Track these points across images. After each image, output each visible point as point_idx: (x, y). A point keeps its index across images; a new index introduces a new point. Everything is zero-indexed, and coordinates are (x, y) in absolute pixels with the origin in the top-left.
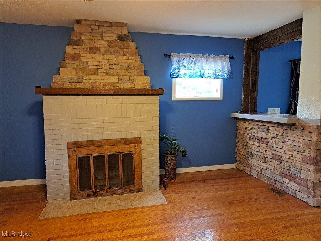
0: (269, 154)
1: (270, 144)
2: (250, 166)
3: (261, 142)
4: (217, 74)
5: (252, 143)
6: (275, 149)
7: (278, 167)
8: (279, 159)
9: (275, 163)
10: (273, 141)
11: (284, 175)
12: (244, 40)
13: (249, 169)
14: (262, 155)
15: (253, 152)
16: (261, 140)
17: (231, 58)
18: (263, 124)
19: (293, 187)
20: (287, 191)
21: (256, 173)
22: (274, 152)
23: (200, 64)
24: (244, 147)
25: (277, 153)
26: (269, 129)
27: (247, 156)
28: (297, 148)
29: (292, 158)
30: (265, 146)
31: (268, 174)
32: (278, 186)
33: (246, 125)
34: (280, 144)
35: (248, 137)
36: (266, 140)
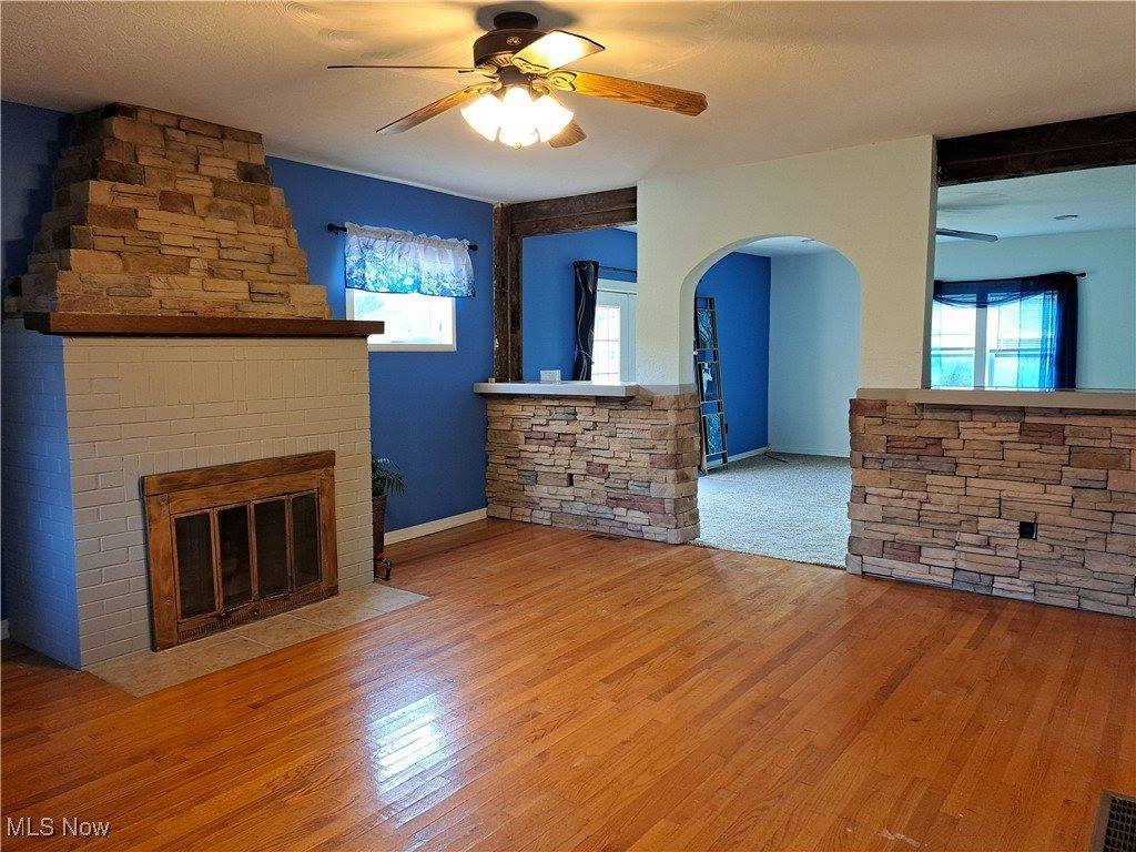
0: (579, 466)
1: (579, 444)
2: (532, 504)
3: (559, 443)
4: (447, 286)
5: (535, 448)
6: (593, 452)
7: (602, 487)
8: (604, 471)
9: (594, 483)
10: (588, 436)
11: (615, 502)
12: (491, 205)
13: (528, 512)
14: (562, 470)
15: (538, 468)
16: (559, 439)
17: (473, 248)
18: (563, 403)
19: (636, 520)
20: (625, 532)
21: (548, 515)
22: (590, 459)
23: (410, 258)
24: (513, 461)
25: (596, 460)
26: (575, 414)
27: (520, 481)
28: (642, 443)
29: (630, 464)
30: (568, 450)
31: (579, 508)
32: (603, 528)
33: (515, 409)
34: (602, 441)
35: (522, 436)
36: (570, 438)
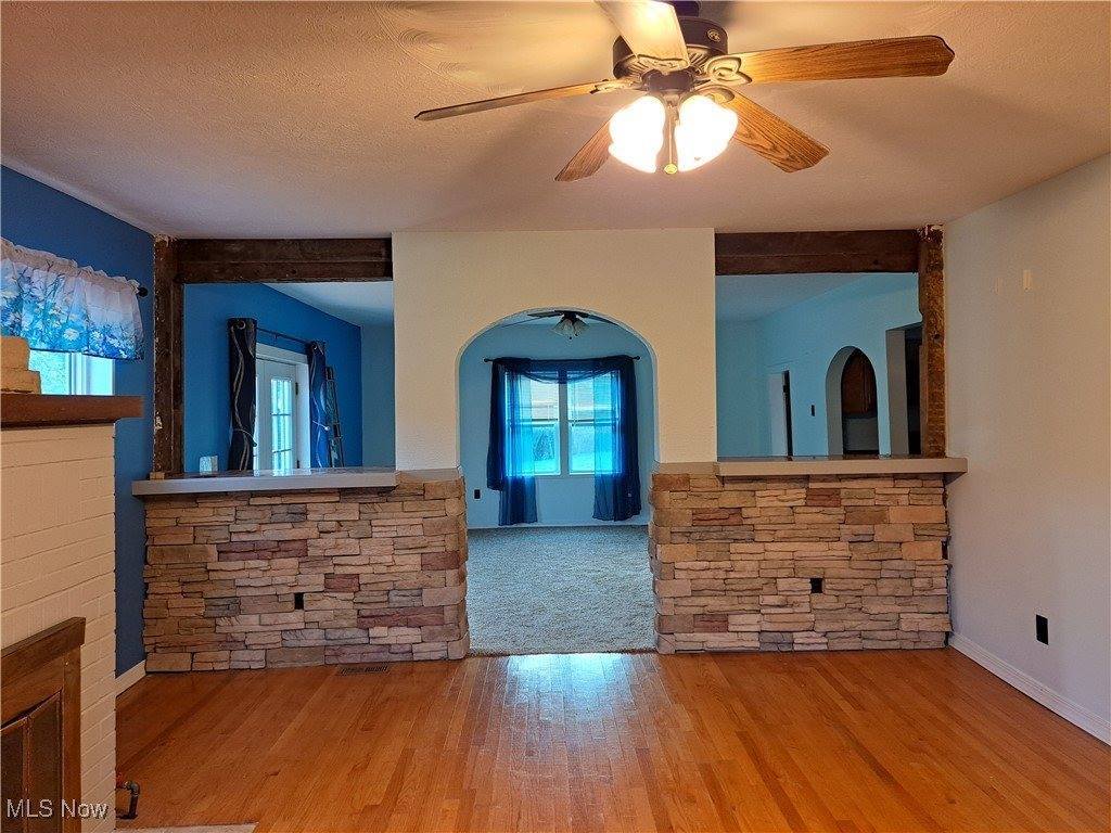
0: (313, 581)
1: (311, 552)
2: (230, 643)
3: (278, 555)
5: (240, 564)
6: (336, 560)
7: (350, 605)
8: (352, 583)
9: (340, 602)
10: (329, 540)
11: (365, 621)
12: (151, 237)
13: (224, 655)
14: (285, 590)
15: (240, 592)
16: (280, 548)
17: (142, 292)
18: (287, 500)
19: (402, 640)
20: (384, 657)
21: (260, 655)
22: (330, 570)
23: (75, 300)
24: (197, 588)
25: (339, 571)
26: (305, 514)
27: (211, 614)
28: (409, 542)
29: (393, 569)
30: (293, 562)
31: (314, 638)
32: (350, 657)
33: (203, 514)
34: (352, 545)
35: (213, 550)
36: (296, 545)
